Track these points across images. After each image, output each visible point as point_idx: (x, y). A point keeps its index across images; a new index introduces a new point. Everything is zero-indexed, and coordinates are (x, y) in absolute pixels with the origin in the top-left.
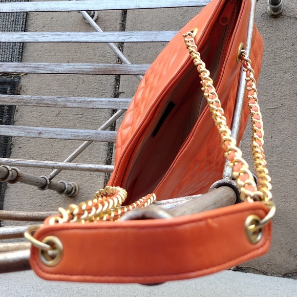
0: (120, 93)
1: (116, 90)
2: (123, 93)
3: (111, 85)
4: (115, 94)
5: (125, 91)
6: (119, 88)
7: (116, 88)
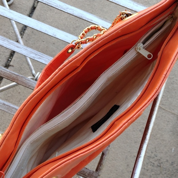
0: (11, 66)
1: (8, 62)
2: (13, 66)
3: (5, 57)
4: (6, 64)
5: (14, 65)
6: (10, 61)
7: (8, 60)
